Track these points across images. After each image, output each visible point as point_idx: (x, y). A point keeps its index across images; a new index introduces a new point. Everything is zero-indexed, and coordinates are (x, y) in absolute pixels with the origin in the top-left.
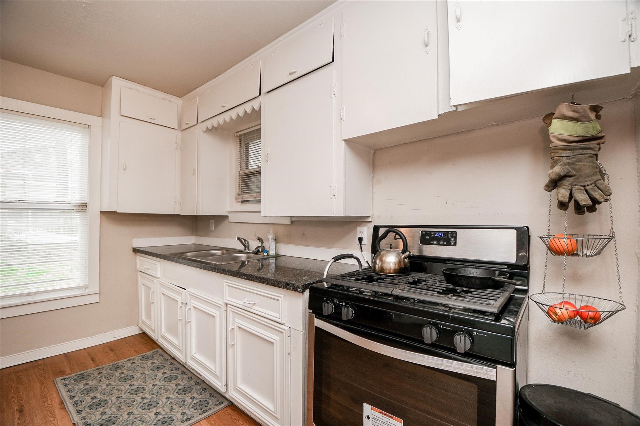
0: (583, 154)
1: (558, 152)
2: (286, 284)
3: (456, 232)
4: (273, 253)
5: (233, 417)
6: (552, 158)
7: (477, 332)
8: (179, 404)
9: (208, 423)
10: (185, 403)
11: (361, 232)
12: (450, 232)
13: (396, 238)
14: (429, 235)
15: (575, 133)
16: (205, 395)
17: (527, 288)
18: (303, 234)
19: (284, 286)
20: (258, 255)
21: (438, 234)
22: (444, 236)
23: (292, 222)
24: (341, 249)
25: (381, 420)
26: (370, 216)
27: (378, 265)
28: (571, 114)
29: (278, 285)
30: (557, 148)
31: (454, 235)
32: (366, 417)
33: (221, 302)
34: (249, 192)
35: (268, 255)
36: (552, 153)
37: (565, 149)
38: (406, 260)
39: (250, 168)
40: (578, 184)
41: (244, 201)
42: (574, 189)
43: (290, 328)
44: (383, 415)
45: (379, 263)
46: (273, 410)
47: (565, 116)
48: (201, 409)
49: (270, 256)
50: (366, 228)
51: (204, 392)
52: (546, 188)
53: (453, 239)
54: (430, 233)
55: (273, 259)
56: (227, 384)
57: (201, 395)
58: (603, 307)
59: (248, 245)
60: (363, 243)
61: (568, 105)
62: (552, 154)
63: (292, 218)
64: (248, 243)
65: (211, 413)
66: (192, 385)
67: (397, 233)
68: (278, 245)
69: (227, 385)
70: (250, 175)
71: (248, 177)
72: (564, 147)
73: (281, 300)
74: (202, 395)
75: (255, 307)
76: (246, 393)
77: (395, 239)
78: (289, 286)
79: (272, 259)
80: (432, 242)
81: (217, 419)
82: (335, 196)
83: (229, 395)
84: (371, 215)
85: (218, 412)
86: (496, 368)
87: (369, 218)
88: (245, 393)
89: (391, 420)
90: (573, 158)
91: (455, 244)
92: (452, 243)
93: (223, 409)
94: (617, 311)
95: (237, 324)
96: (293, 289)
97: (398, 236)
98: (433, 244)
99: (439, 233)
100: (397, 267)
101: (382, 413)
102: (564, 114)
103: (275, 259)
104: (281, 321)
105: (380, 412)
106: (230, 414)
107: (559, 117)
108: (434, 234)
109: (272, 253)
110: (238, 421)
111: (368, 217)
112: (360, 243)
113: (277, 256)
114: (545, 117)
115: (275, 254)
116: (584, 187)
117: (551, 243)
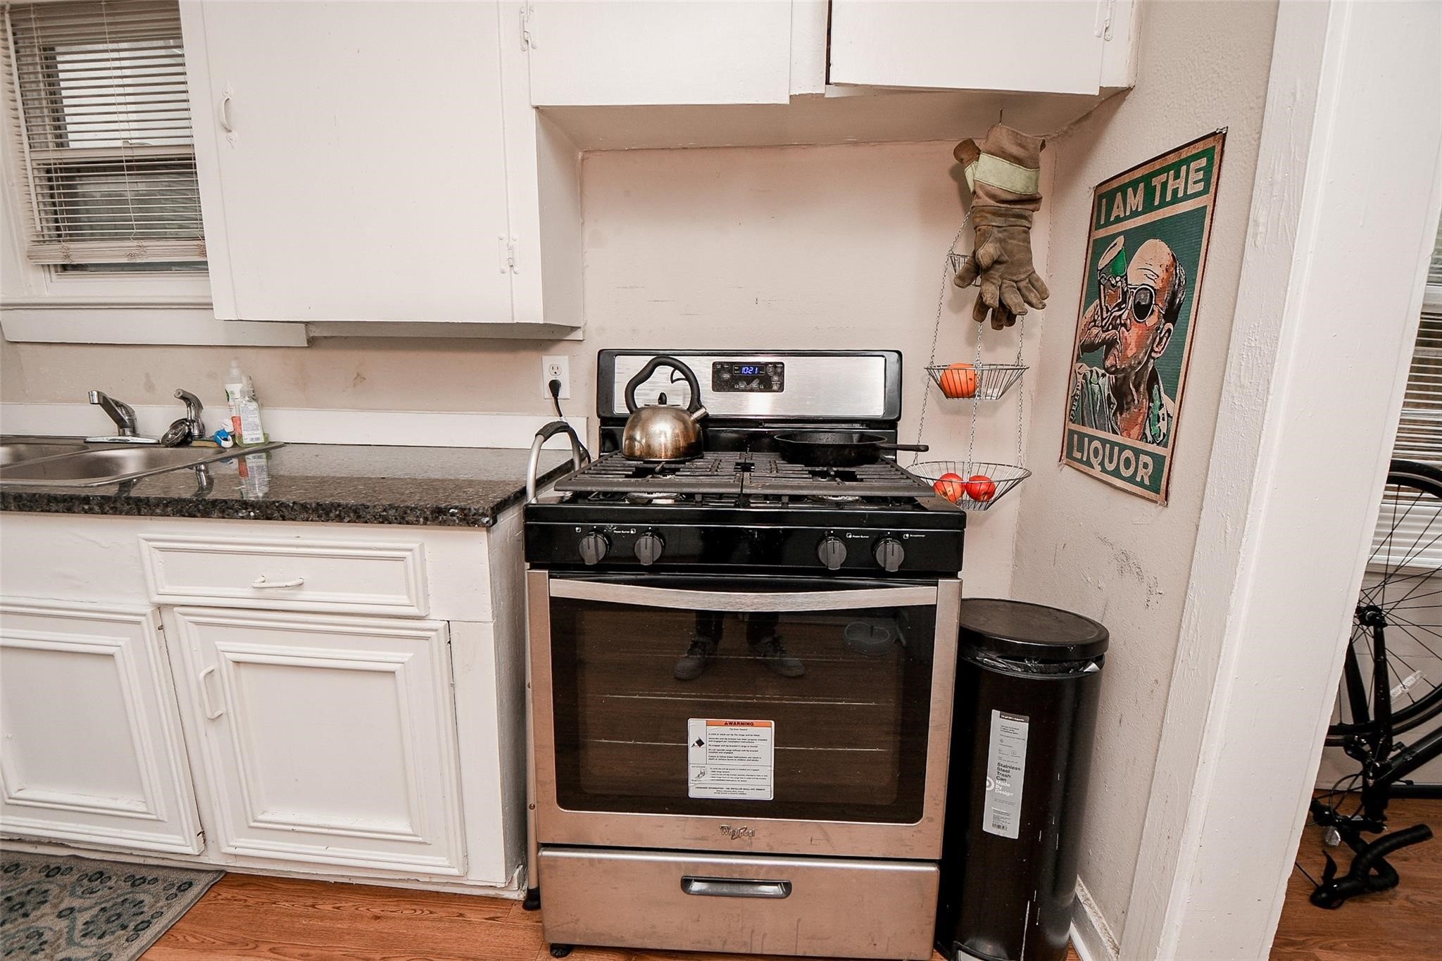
0: (1016, 226)
1: (986, 218)
2: (432, 512)
3: (782, 363)
4: (258, 439)
5: (251, 902)
6: (975, 228)
7: (909, 533)
8: (22, 948)
9: (174, 947)
10: (44, 938)
11: (555, 369)
12: (771, 363)
13: (674, 379)
14: (730, 371)
15: (1011, 185)
16: (111, 888)
17: (894, 457)
18: (360, 377)
19: (426, 519)
20: (191, 449)
21: (748, 369)
22: (758, 373)
23: (312, 342)
24: (496, 413)
25: (727, 737)
26: (579, 328)
27: (640, 442)
28: (1015, 150)
29: (403, 518)
30: (983, 209)
31: (779, 370)
32: (696, 744)
33: (139, 605)
34: (82, 235)
35: (235, 445)
36: (977, 217)
37: (996, 214)
38: (698, 425)
39: (72, 145)
40: (1011, 277)
41: (65, 268)
42: (1004, 286)
43: (448, 622)
44: (732, 727)
45: (641, 438)
46: (409, 831)
47: (1004, 152)
48: (124, 927)
49: (247, 450)
50: (567, 357)
51: (101, 882)
52: (958, 281)
53: (776, 378)
54: (732, 366)
55: (260, 457)
56: (202, 829)
57: (94, 895)
58: (997, 475)
59: (132, 421)
60: (561, 395)
61: (1012, 131)
62: (978, 220)
63: (312, 328)
64: (130, 413)
65: (167, 921)
66: (38, 883)
67: (676, 368)
68: (266, 411)
69: (203, 833)
70: (79, 170)
71: (72, 178)
72: (995, 209)
73: (414, 559)
74: (99, 894)
75: (305, 594)
76: (295, 825)
77: (673, 382)
78: (445, 515)
79: (254, 458)
80: (736, 387)
81: (198, 928)
82: (516, 269)
83: (225, 854)
84: (581, 325)
85: (191, 911)
86: (937, 585)
87: (575, 333)
88: (291, 828)
89: (750, 730)
90: (1005, 230)
91: (781, 389)
92: (775, 388)
93: (203, 896)
94: (1023, 478)
95: (229, 656)
96: (461, 520)
97: (678, 374)
98: (738, 390)
99: (749, 367)
100: (682, 443)
101: (731, 723)
102: (1002, 148)
103: (264, 455)
104: (417, 611)
105: (726, 724)
106: (235, 900)
107: (992, 151)
108: (740, 369)
109: (252, 439)
110: (274, 903)
111: (574, 329)
112: (553, 395)
113: (268, 449)
114: (960, 145)
115: (262, 440)
116: (1016, 282)
117: (944, 379)
